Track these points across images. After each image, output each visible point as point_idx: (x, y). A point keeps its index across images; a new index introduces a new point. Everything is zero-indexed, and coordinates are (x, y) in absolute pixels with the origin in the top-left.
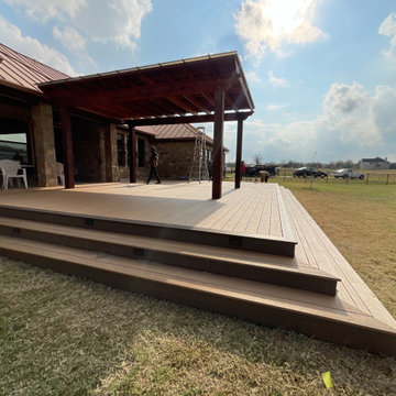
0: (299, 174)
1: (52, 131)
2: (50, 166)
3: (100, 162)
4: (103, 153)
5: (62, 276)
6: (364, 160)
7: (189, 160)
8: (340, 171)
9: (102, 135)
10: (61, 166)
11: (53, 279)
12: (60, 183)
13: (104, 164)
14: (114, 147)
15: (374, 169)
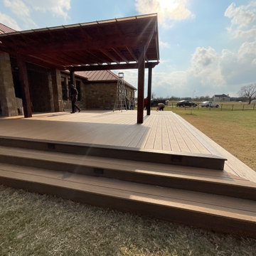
0: (180, 105)
1: (11, 73)
2: (10, 100)
3: (49, 98)
4: (51, 91)
5: (34, 195)
6: (216, 96)
7: (112, 96)
8: (204, 102)
9: (50, 78)
10: (20, 101)
11: (26, 199)
12: (20, 113)
13: (52, 99)
14: (59, 87)
15: (221, 101)
